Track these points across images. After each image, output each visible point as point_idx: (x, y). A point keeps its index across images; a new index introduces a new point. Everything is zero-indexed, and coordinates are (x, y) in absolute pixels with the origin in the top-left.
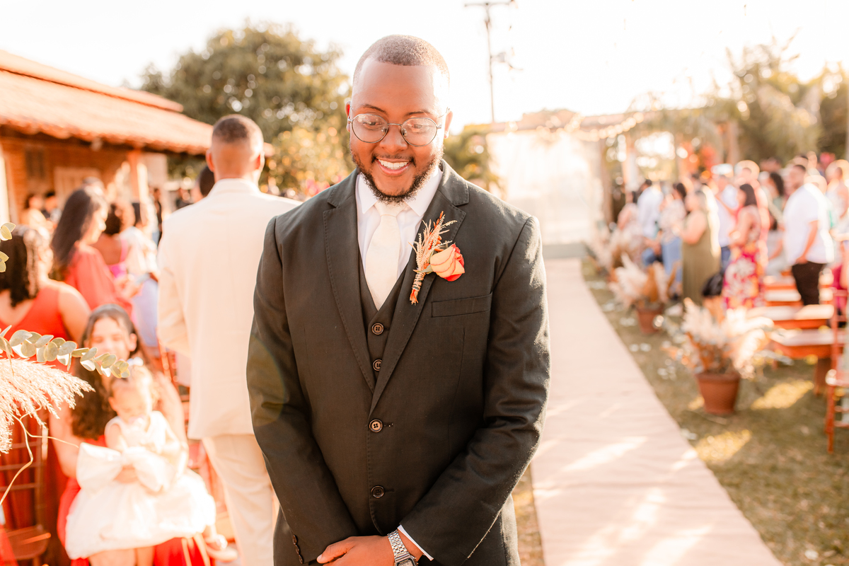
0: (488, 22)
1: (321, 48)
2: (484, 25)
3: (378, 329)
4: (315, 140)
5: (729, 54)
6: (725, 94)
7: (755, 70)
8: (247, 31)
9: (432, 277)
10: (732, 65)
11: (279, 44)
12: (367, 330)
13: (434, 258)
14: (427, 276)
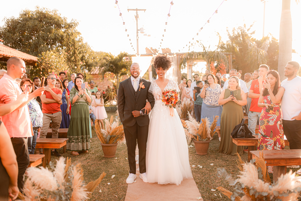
12: (135, 94)
13: (142, 86)
14: (141, 88)
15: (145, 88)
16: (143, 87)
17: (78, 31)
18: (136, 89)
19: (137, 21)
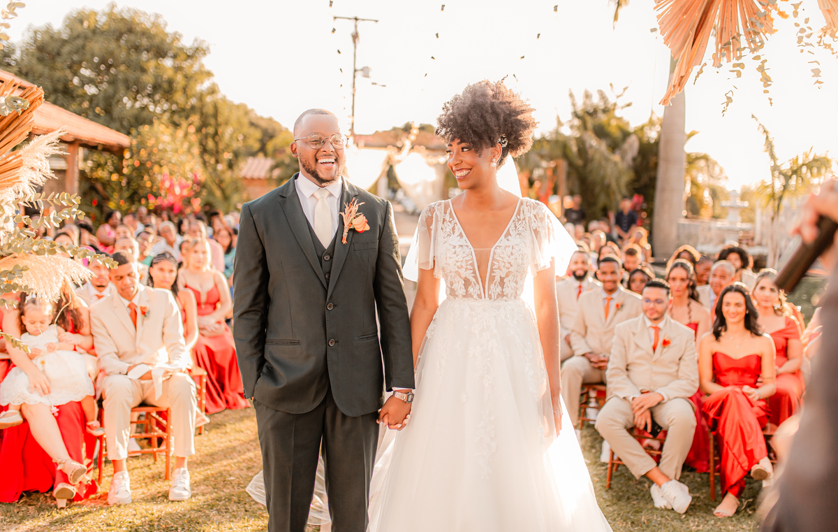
0: (355, 37)
1: (187, 42)
2: (351, 39)
3: (327, 258)
4: (173, 136)
5: (571, 95)
6: (567, 131)
7: (593, 113)
8: (111, 15)
9: (353, 231)
10: (574, 105)
11: (145, 33)
12: (320, 259)
13: (355, 222)
14: (350, 230)
15: (367, 228)
16: (361, 224)
17: (208, 67)
18: (326, 239)
19: (355, 47)
